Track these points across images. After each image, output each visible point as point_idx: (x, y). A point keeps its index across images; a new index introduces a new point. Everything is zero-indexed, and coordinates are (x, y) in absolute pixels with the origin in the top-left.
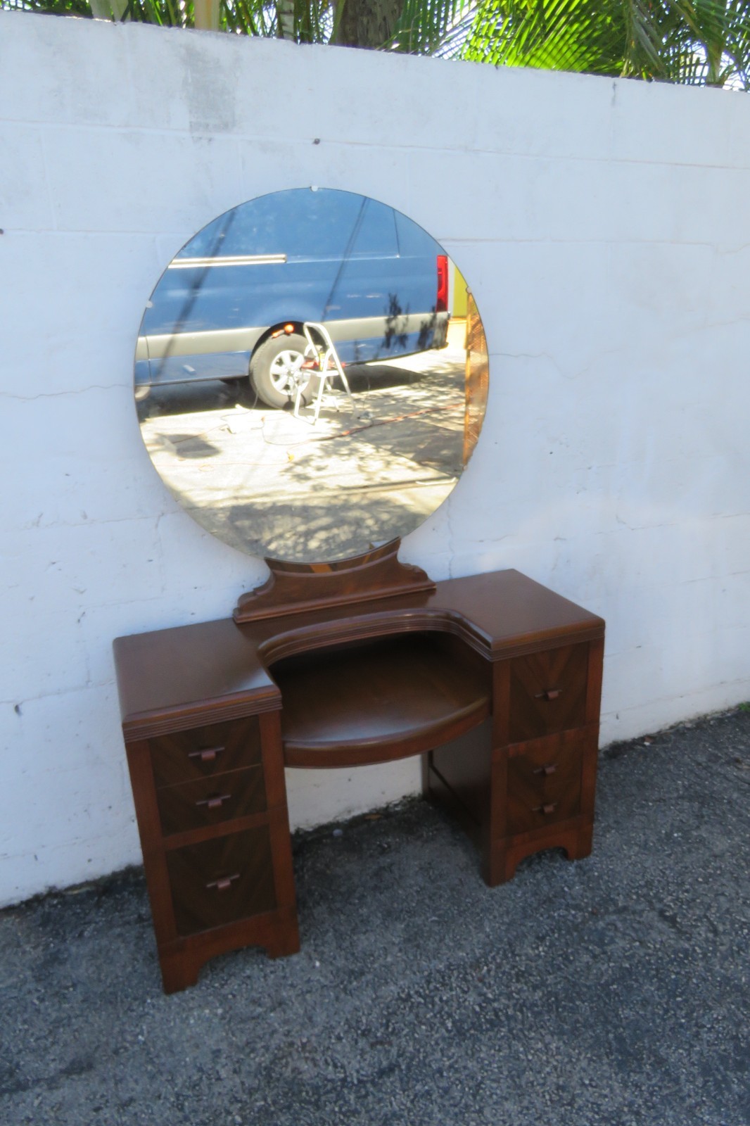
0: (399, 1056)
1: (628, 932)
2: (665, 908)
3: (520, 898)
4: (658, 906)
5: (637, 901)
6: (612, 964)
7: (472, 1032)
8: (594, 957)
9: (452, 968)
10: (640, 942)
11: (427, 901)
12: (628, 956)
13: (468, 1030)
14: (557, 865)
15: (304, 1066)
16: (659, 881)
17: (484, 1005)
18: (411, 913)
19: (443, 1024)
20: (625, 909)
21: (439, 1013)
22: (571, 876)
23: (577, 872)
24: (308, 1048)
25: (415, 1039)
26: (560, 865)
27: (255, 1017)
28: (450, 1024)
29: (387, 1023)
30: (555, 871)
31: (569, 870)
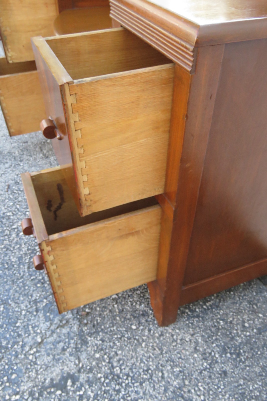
1: (55, 335)
2: (78, 384)
4: (83, 377)
5: (91, 357)
6: (24, 313)
8: (36, 302)
10: (40, 344)
12: (28, 328)
16: (118, 391)
17: (16, 230)
19: (10, 211)
20: (85, 342)
21: (18, 210)
22: (132, 304)
23: (137, 310)
24: (17, 166)
25: (5, 200)
26: (148, 298)
27: (42, 150)
28: (8, 214)
29: (20, 191)
30: (138, 292)
31: (140, 305)
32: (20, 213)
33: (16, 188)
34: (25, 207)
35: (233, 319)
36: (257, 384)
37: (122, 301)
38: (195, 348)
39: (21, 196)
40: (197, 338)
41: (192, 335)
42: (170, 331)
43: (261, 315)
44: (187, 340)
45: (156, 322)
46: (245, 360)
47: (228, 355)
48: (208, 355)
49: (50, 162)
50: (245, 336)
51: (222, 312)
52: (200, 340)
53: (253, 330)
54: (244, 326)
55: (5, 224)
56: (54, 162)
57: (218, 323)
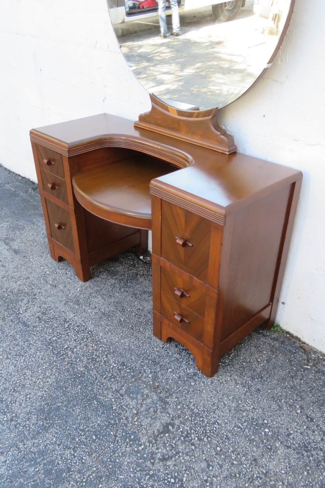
0: (34, 327)
1: (144, 405)
2: (176, 426)
3: (153, 350)
4: (177, 422)
5: (175, 410)
6: (113, 400)
7: (51, 347)
8: (117, 391)
9: (90, 332)
10: (137, 414)
11: (133, 314)
12: (123, 407)
13: (52, 346)
14: (191, 363)
15: (25, 301)
16: (203, 421)
17: (69, 349)
18: (123, 310)
19: (54, 337)
20: (166, 403)
21: (60, 334)
22: (184, 371)
23: (189, 374)
24: (34, 300)
25: (44, 329)
26: (192, 364)
27: (47, 282)
28: (54, 339)
29: (51, 319)
30: (184, 362)
31: (190, 370)
32: (63, 336)
33: (46, 318)
34: (64, 330)
35: (250, 359)
36: (278, 389)
37: (176, 371)
38: (236, 383)
39: (55, 323)
40: (234, 377)
41: (231, 376)
42: (216, 378)
43: (265, 352)
44: (229, 380)
45: (205, 376)
46: (267, 379)
47: (256, 380)
48: (245, 384)
49: (60, 290)
50: (261, 366)
51: (242, 358)
52: (236, 378)
53: (264, 362)
54: (258, 362)
55: (57, 347)
56: (64, 289)
57: (242, 364)
